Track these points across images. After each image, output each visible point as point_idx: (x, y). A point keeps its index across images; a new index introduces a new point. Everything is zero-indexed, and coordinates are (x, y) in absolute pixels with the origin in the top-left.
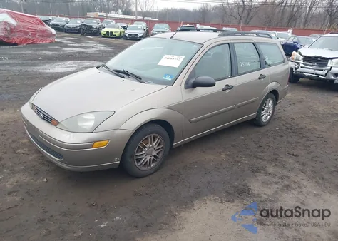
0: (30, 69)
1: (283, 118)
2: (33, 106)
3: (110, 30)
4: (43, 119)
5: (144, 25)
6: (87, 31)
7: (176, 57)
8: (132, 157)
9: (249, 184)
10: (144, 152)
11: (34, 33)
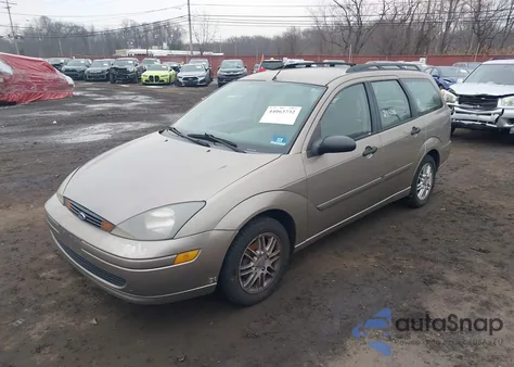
0: (40, 139)
1: (447, 192)
2: (66, 201)
3: (154, 73)
4: (85, 220)
5: (205, 63)
6: (120, 77)
7: (286, 108)
8: (235, 273)
9: (424, 305)
10: (252, 264)
11: (41, 84)
